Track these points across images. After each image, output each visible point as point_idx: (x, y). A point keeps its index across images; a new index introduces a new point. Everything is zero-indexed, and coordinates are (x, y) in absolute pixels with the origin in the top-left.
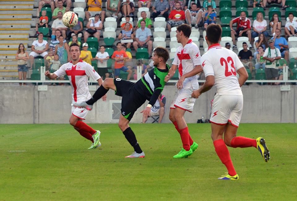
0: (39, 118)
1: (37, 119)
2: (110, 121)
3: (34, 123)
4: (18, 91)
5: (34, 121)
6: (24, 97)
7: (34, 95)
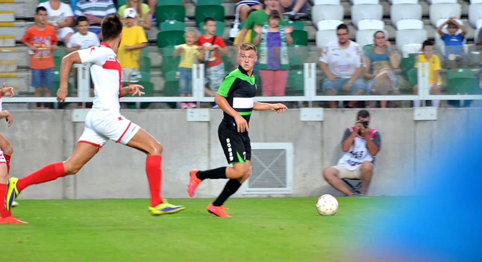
0: (75, 186)
1: (71, 188)
2: (245, 193)
3: (65, 198)
4: (25, 122)
5: (64, 193)
6: (39, 137)
7: (64, 132)
